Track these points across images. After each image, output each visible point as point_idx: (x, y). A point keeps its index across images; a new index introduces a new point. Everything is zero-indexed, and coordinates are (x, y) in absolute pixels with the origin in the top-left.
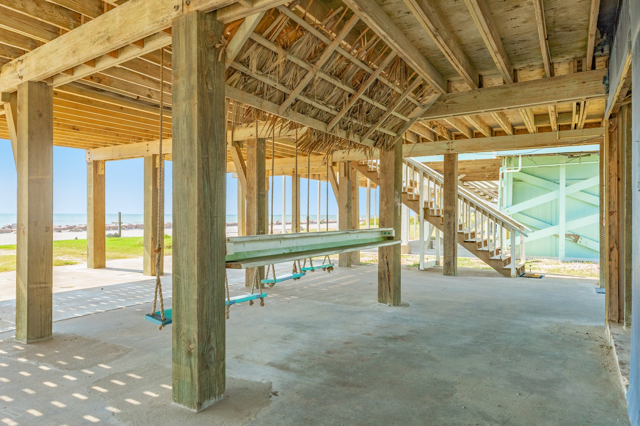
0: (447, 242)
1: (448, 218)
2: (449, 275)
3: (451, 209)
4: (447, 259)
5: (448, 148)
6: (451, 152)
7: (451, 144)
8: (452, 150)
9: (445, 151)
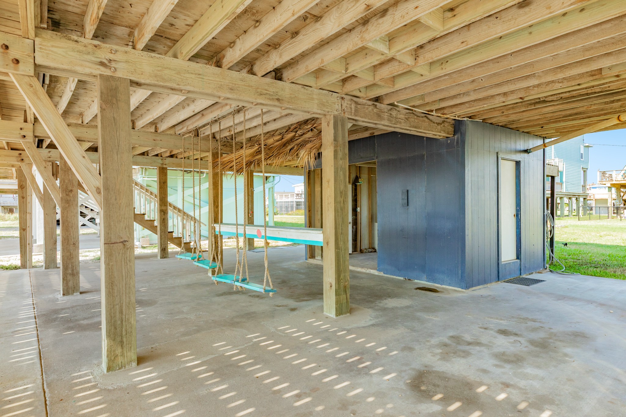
0: (163, 233)
1: (163, 215)
2: (165, 258)
3: (165, 209)
4: (163, 246)
5: (162, 163)
6: (164, 166)
7: (164, 160)
8: (165, 165)
9: (160, 165)
